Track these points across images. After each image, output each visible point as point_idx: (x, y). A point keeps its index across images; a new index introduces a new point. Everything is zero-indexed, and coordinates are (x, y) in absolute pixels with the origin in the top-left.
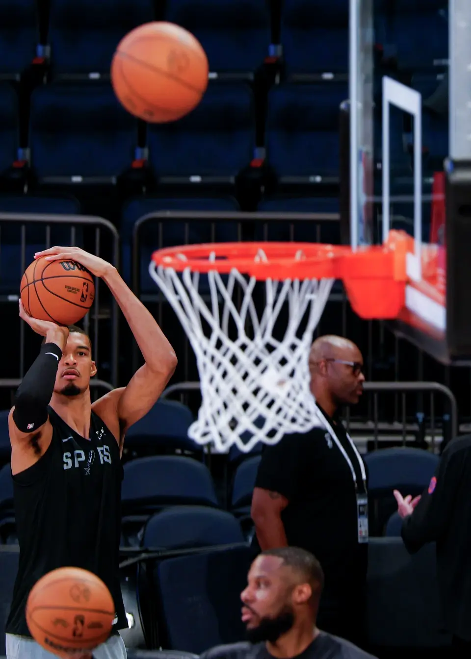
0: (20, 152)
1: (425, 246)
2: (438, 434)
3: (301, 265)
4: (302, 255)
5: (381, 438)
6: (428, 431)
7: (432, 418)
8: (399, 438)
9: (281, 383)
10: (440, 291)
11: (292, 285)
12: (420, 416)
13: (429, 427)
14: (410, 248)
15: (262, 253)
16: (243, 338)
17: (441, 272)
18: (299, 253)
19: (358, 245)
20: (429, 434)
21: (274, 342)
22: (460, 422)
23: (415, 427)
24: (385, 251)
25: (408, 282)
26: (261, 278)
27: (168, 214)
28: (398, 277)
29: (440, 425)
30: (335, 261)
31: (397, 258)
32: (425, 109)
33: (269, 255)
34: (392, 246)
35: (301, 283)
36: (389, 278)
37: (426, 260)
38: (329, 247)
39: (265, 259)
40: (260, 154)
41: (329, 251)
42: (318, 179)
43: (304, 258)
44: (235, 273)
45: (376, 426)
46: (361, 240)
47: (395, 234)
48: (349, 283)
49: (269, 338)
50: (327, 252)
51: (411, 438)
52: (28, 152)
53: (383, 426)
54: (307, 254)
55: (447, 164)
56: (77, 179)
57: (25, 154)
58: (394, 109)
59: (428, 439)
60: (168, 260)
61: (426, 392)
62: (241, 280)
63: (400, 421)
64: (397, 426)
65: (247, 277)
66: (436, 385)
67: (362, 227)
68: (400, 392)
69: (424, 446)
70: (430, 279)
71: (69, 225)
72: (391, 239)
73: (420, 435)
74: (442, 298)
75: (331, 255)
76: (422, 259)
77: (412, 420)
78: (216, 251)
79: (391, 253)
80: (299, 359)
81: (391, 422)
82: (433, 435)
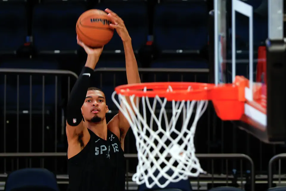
0: (28, 38)
1: (255, 84)
2: (244, 180)
3: (190, 93)
4: (191, 89)
5: (215, 182)
6: (239, 178)
7: (241, 171)
8: (225, 182)
9: (181, 154)
10: (263, 106)
11: (186, 103)
12: (234, 171)
13: (240, 177)
14: (247, 85)
15: (170, 87)
16: (160, 130)
17: (264, 97)
18: (189, 88)
19: (219, 83)
20: (239, 180)
21: (176, 132)
22: (256, 174)
23: (232, 177)
24: (234, 86)
25: (246, 102)
26: (170, 100)
27: (105, 69)
28: (241, 99)
29: (244, 175)
30: (208, 91)
31: (240, 90)
32: (255, 14)
33: (174, 89)
34: (238, 84)
35: (191, 102)
36: (236, 100)
37: (255, 91)
38: (205, 84)
39: (171, 90)
40: (151, 38)
41: (205, 86)
42: (181, 51)
43: (192, 90)
44: (157, 97)
45: (213, 176)
46: (220, 81)
47: (238, 77)
48: (215, 103)
49: (174, 129)
50: (204, 86)
51: (230, 182)
52: (31, 38)
53: (216, 176)
54: (193, 88)
55: (267, 42)
56: (57, 52)
57: (30, 39)
58: (238, 14)
59: (239, 182)
60: (122, 91)
61: (238, 159)
62: (160, 101)
63: (224, 174)
64: (223, 176)
65: (163, 99)
66: (243, 155)
67: (221, 74)
68: (225, 158)
69: (237, 186)
70: (257, 100)
71: (54, 75)
72: (237, 81)
73: (234, 180)
74: (264, 110)
75: (206, 88)
76: (253, 90)
77: (231, 173)
78: (147, 86)
79: (237, 87)
80: (189, 140)
81: (220, 174)
82: (242, 180)
